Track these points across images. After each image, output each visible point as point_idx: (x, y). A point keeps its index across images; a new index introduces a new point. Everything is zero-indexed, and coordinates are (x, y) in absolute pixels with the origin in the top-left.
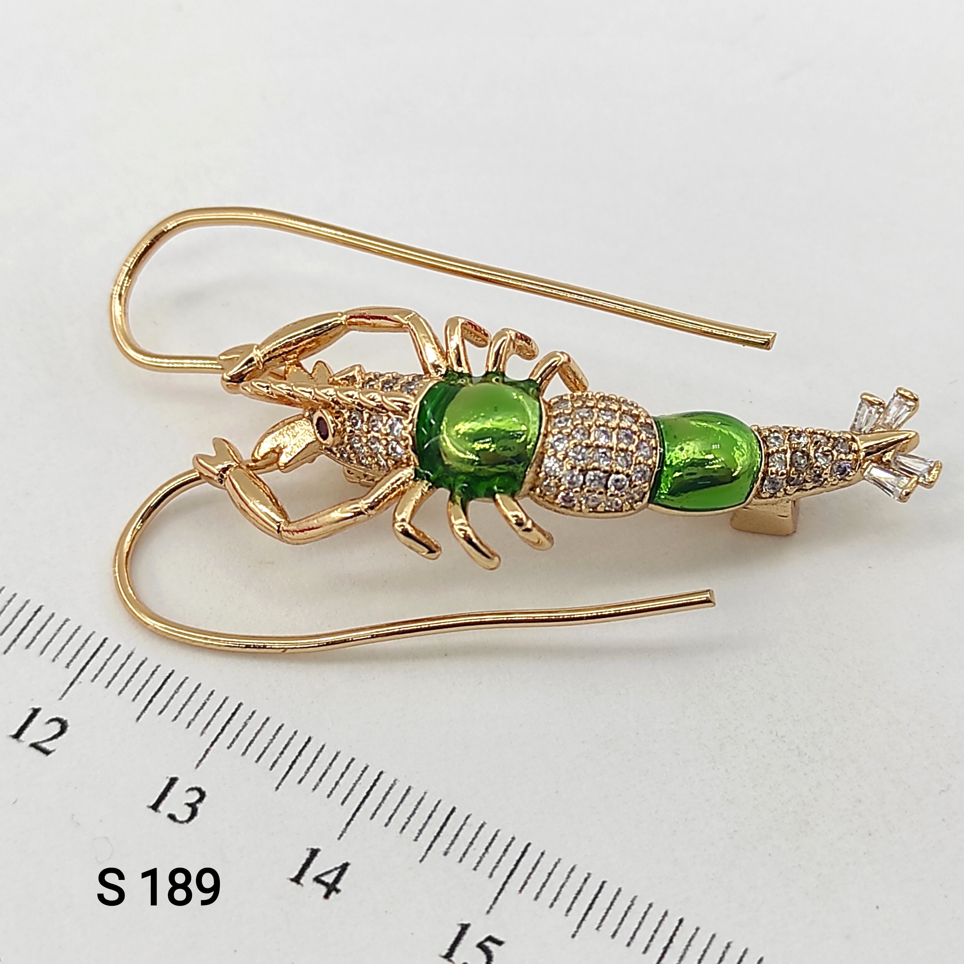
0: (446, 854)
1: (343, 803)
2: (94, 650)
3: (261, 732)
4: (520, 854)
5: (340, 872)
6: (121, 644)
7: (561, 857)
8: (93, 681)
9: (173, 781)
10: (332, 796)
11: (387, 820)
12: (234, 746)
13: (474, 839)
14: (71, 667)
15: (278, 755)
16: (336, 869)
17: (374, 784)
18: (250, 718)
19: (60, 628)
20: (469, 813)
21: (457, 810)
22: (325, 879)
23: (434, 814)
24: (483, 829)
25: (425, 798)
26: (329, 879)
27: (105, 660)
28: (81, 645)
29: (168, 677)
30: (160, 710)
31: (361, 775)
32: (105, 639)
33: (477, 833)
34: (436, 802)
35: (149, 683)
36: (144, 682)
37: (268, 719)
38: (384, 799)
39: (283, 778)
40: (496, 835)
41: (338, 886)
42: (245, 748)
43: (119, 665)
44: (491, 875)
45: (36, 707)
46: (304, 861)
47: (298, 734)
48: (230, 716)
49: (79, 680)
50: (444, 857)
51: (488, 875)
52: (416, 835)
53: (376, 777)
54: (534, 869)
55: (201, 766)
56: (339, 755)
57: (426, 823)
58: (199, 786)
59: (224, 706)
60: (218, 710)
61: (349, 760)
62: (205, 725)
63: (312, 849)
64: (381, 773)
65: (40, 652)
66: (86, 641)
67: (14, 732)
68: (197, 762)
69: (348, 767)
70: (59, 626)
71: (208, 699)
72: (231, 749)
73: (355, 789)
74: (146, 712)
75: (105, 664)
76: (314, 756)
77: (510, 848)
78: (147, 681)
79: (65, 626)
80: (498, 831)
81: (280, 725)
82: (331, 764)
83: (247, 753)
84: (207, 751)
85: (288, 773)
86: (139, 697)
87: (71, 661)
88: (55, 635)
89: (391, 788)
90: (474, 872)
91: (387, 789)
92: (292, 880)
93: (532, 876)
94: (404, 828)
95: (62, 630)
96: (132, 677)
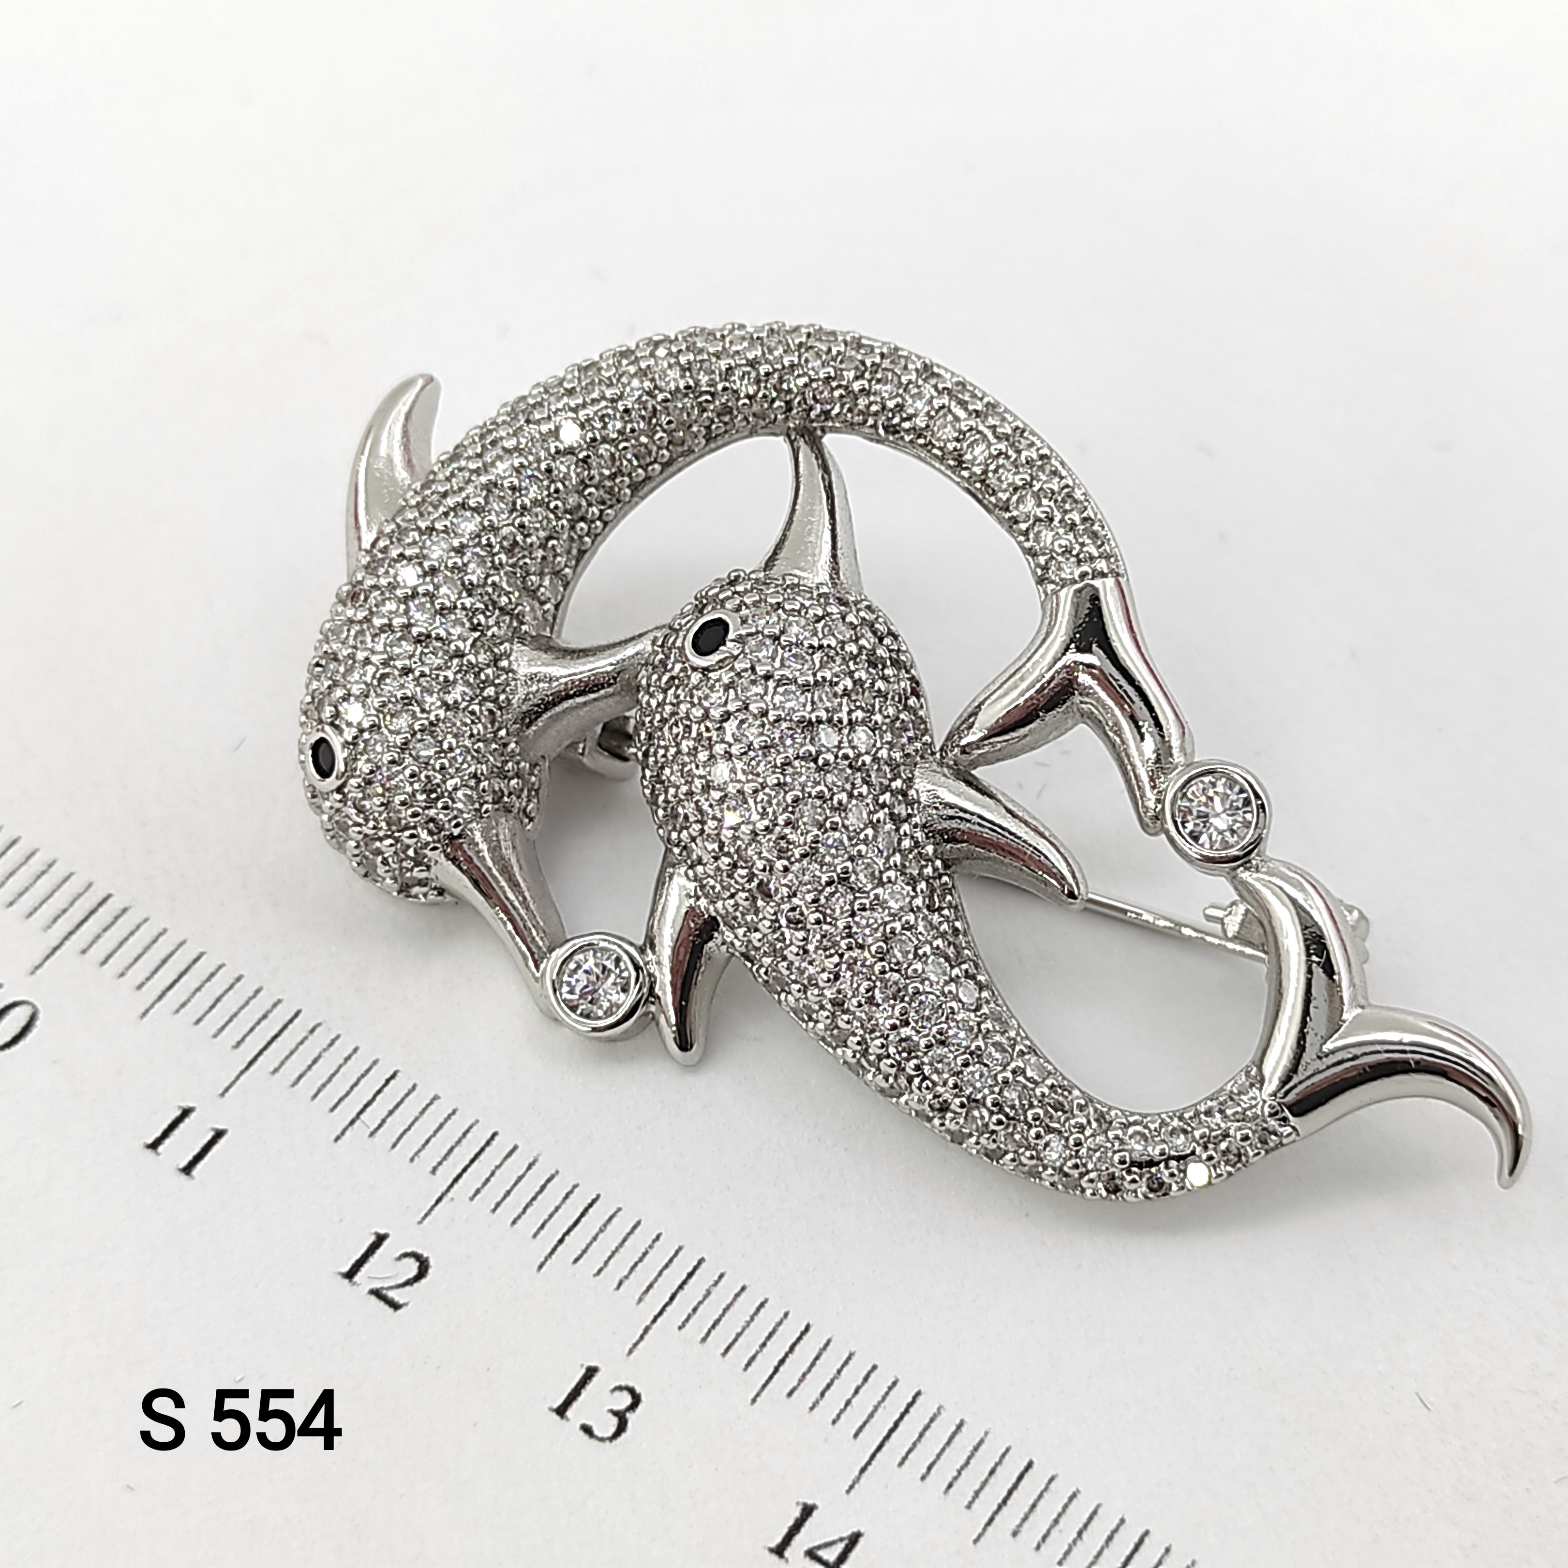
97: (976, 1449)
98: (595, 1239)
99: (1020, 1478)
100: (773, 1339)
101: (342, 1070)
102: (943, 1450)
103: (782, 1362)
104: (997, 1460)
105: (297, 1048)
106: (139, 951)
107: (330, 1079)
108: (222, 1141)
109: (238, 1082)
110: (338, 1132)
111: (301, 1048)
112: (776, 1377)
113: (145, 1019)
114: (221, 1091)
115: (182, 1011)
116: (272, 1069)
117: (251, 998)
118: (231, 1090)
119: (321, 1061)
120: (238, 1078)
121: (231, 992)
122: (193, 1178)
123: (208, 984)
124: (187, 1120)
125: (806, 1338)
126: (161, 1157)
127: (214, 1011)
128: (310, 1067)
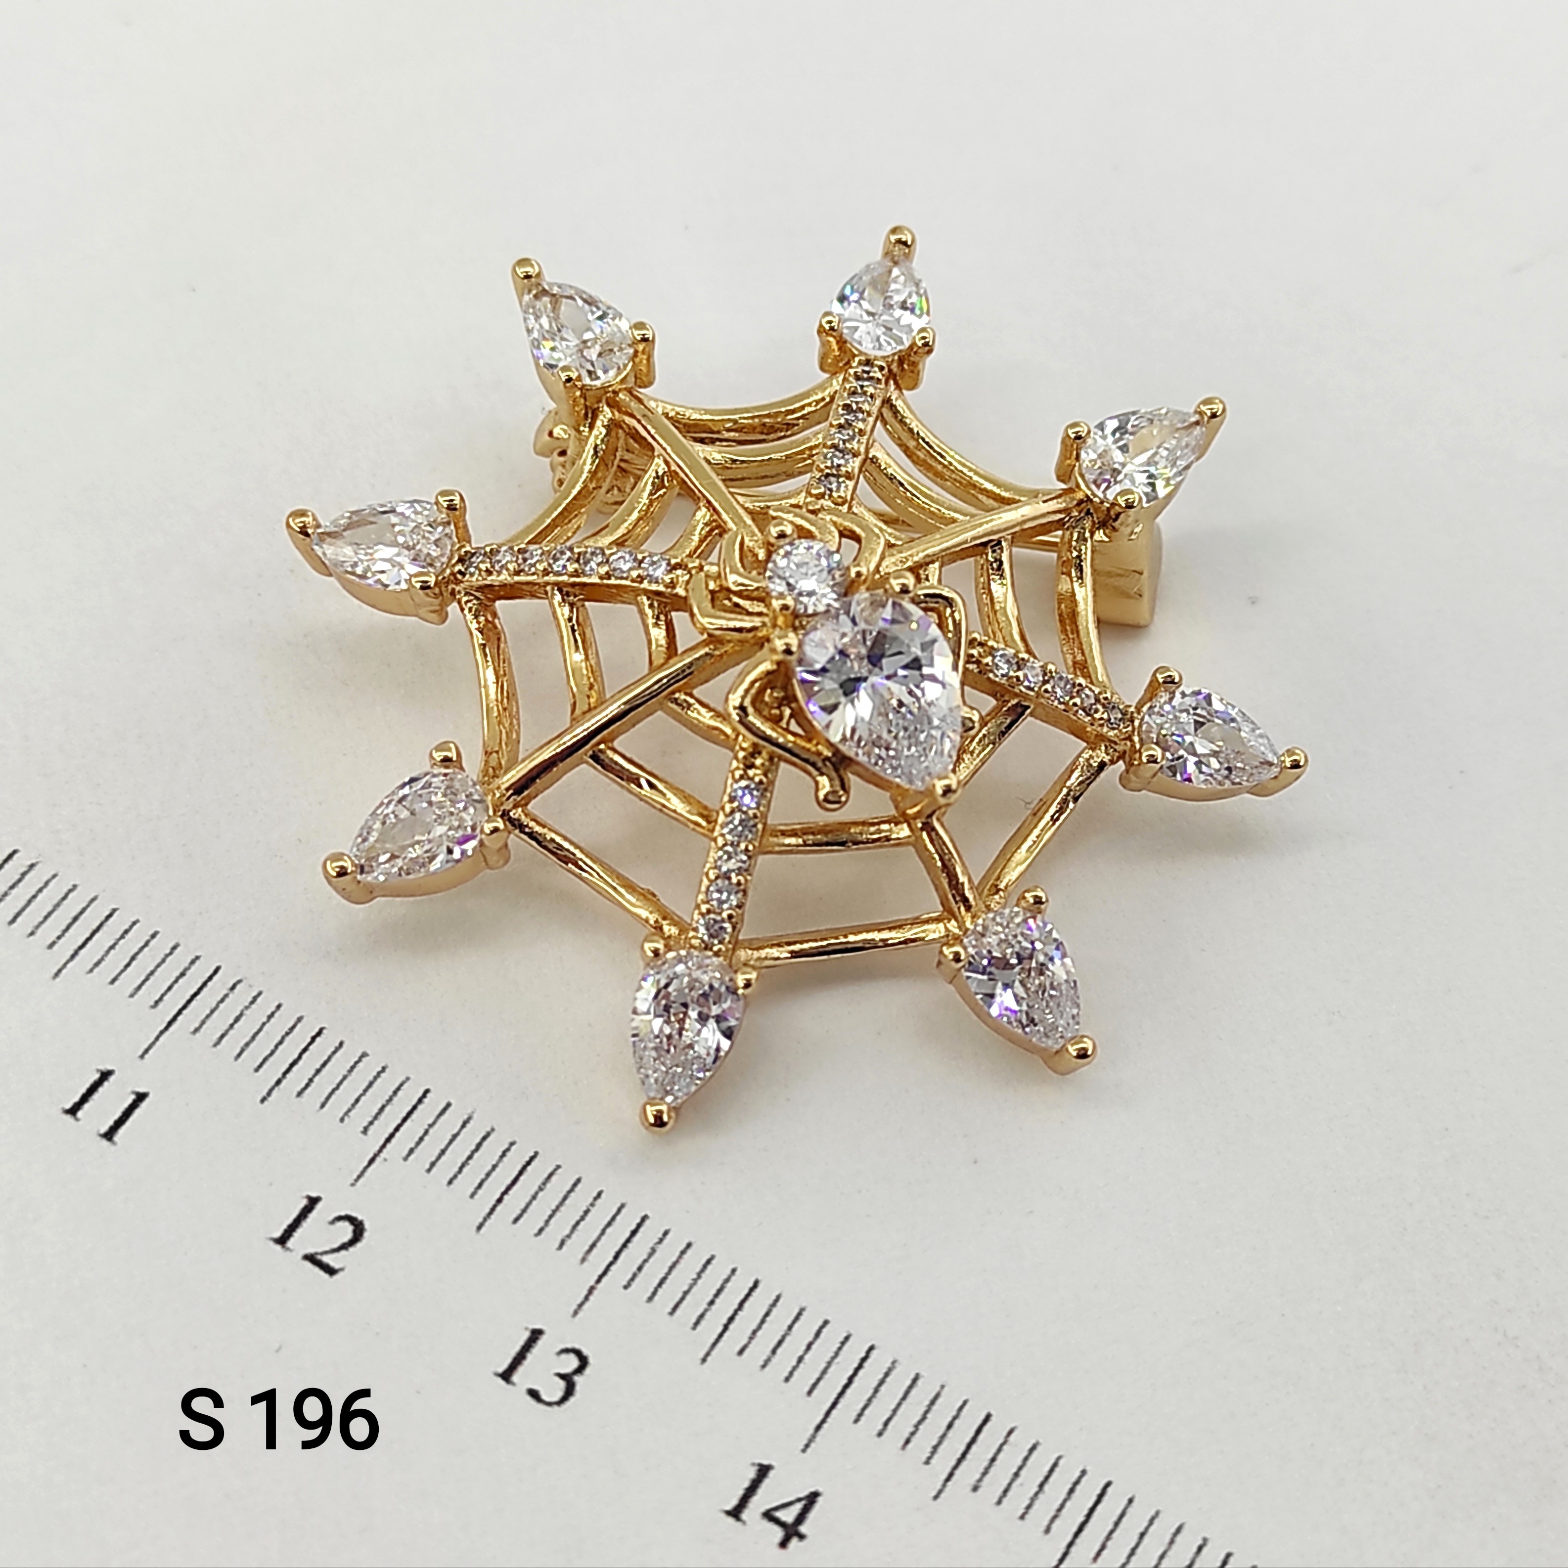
0: (975, 1489)
1: (810, 1393)
2: (409, 1108)
3: (678, 1267)
4: (1094, 1499)
5: (805, 1506)
6: (452, 1101)
7: (1160, 1508)
8: (406, 1159)
9: (536, 1335)
10: (793, 1380)
11: (880, 1427)
12: (634, 1285)
13: (1020, 1468)
14: (370, 1132)
15: (705, 1306)
16: (799, 1500)
17: (860, 1367)
18: (661, 1241)
19: (352, 1068)
20: (1012, 1425)
21: (993, 1419)
22: (783, 1515)
23: (957, 1422)
24: (1035, 1454)
25: (943, 1393)
26: (788, 1516)
27: (426, 1127)
28: (387, 1098)
29: (529, 1163)
30: (514, 1216)
31: (840, 1349)
32: (427, 1091)
33: (1026, 1459)
34: (960, 1403)
35: (498, 1170)
36: (489, 1167)
37: (689, 1245)
38: (876, 1390)
39: (714, 1344)
40: (1055, 1465)
41: (803, 1529)
42: (652, 1290)
43: (449, 1137)
44: (1048, 1530)
45: (314, 1195)
46: (747, 1484)
47: (737, 1273)
48: (627, 1234)
49: (383, 1155)
50: (973, 1495)
51: (1043, 1528)
52: (928, 1455)
53: (863, 1355)
54: (1117, 1524)
55: (581, 1314)
56: (805, 1314)
57: (943, 1436)
58: (577, 1346)
59: (618, 1218)
60: (609, 1224)
61: (820, 1323)
62: (587, 1248)
63: (761, 1465)
64: (872, 1348)
65: (319, 1105)
66: (395, 1093)
67: (278, 1234)
68: (575, 1307)
69: (818, 1334)
70: (352, 1063)
71: (592, 1205)
72: (630, 1290)
73: (831, 1370)
74: (493, 1217)
75: (426, 1132)
76: (763, 1313)
77: (1078, 1488)
78: (494, 1167)
79: (361, 1065)
80: (1059, 1458)
81: (708, 1257)
82: (790, 1328)
83: (656, 1298)
84: (591, 1290)
85: (721, 1335)
86: (480, 1192)
87: (371, 1123)
88: (345, 1078)
89: (887, 1375)
90: (1020, 1522)
91: (881, 1376)
92: (728, 1513)
93: (1115, 1535)
94: (908, 1441)
95: (355, 1070)
96: (470, 1157)
97: (933, 1402)
98: (534, 1197)
99: (979, 1431)
100: (722, 1296)
101: (265, 1028)
102: (899, 1405)
103: (731, 1319)
104: (954, 1413)
105: (217, 1006)
106: (49, 908)
107: (253, 1038)
108: (144, 1105)
109: (158, 1043)
110: (264, 1093)
111: (222, 1006)
112: (726, 1335)
113: (58, 980)
114: (140, 1052)
115: (96, 970)
116: (192, 1029)
117: (167, 956)
118: (151, 1052)
119: (243, 1019)
120: (157, 1038)
121: (146, 949)
122: (114, 1143)
123: (122, 941)
124: (106, 1084)
125: (755, 1294)
126: (80, 1123)
127: (129, 969)
128: (232, 1026)
